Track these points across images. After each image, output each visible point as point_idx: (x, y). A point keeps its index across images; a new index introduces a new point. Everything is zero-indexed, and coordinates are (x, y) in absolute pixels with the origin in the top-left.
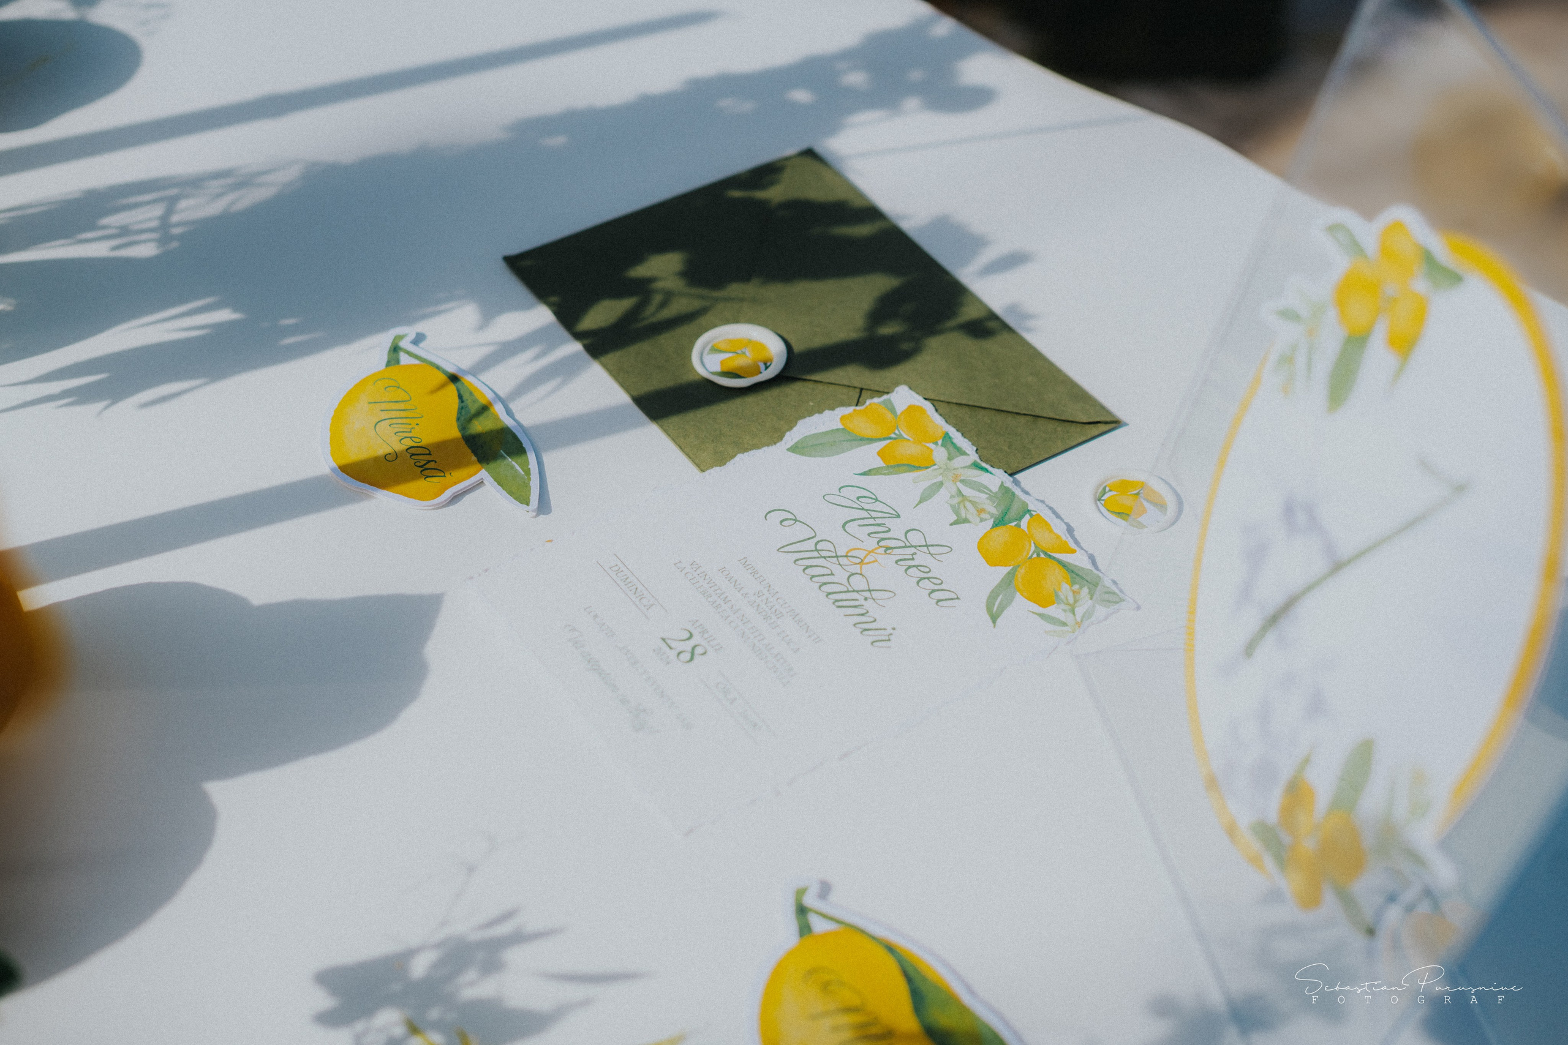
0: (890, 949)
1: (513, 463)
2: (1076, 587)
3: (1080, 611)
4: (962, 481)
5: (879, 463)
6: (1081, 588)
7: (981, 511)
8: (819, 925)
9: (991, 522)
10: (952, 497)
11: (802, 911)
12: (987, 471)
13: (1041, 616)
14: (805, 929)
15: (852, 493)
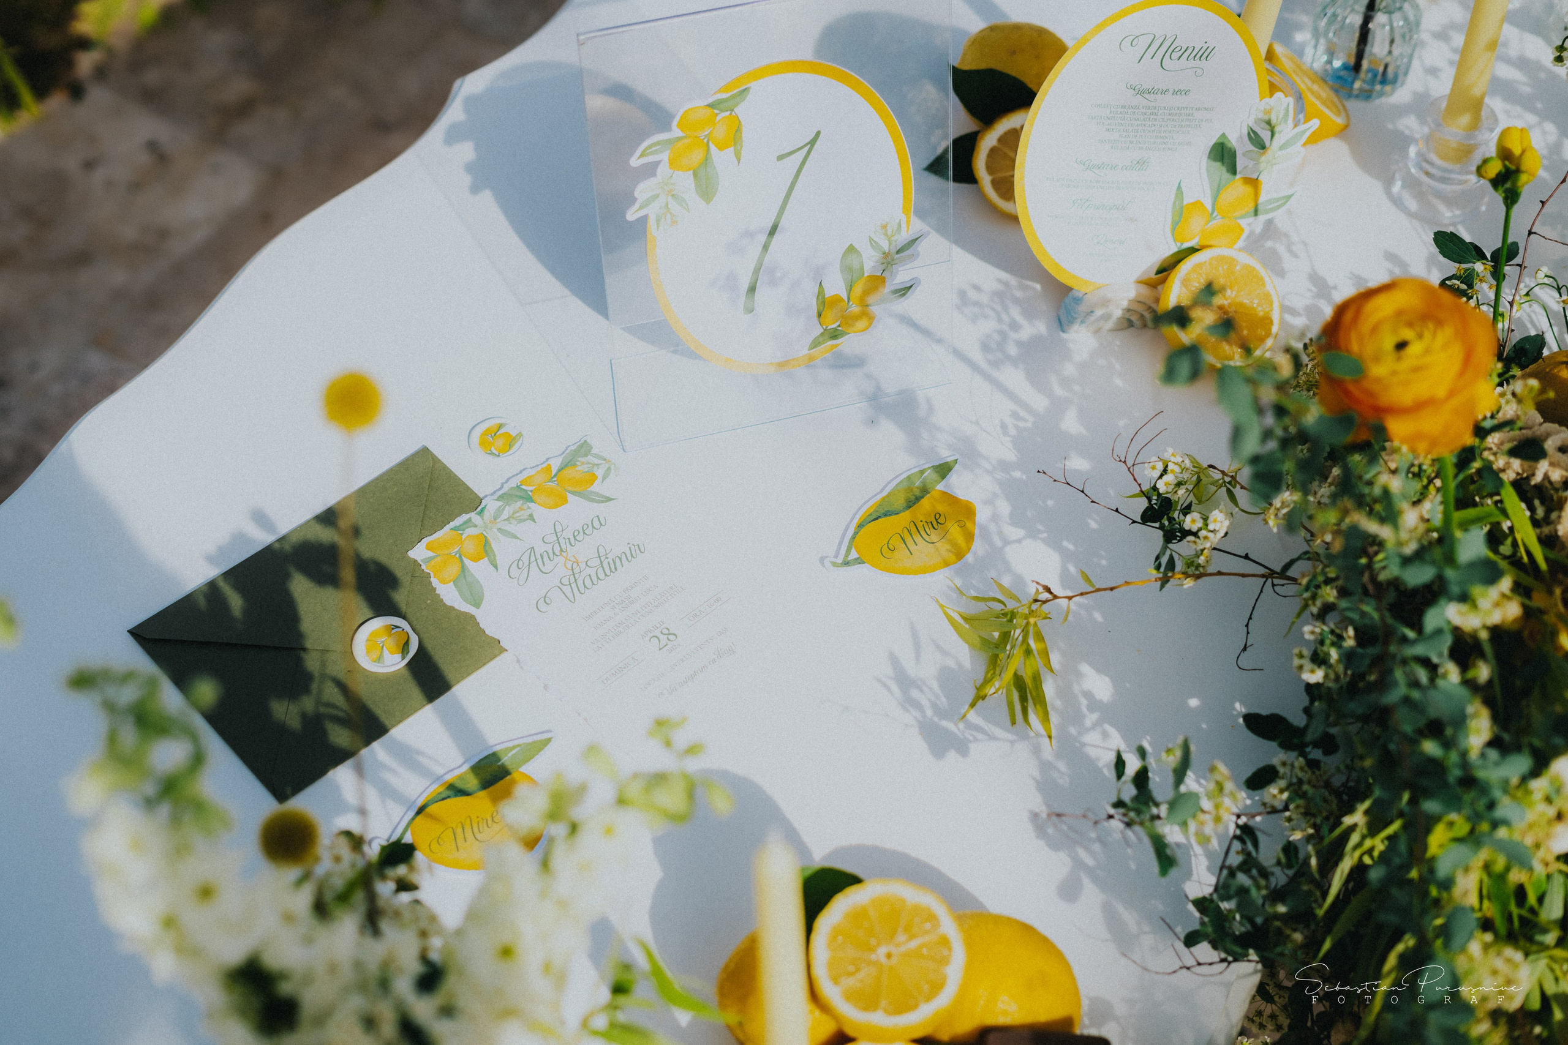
0: (860, 526)
1: (509, 755)
2: (578, 463)
3: (596, 461)
4: (495, 519)
5: (485, 561)
6: (579, 461)
7: (521, 509)
8: (854, 555)
9: (531, 505)
10: (510, 523)
11: (846, 563)
12: (484, 508)
13: (604, 478)
14: (859, 561)
15: (514, 572)
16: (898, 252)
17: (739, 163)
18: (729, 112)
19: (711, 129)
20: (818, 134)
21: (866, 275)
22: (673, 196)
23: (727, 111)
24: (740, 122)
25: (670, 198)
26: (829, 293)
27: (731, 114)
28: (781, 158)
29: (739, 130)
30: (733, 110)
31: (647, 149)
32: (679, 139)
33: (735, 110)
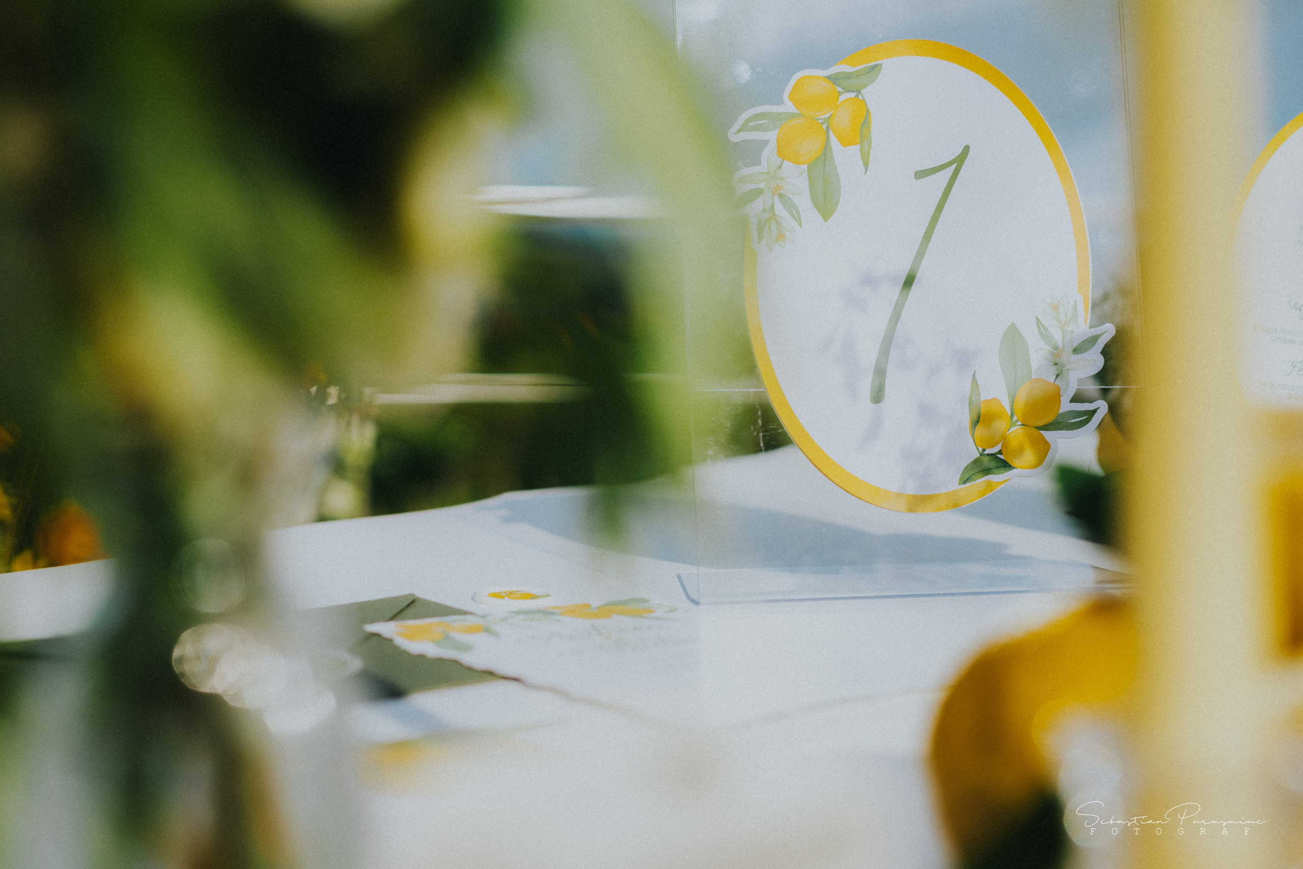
16: (1076, 351)
17: (866, 170)
18: (855, 94)
19: (832, 112)
20: (967, 149)
21: (1033, 378)
22: (781, 195)
23: (852, 91)
24: (868, 110)
25: (776, 197)
26: (986, 395)
27: (857, 96)
28: (921, 174)
29: (866, 122)
30: (859, 92)
31: (747, 121)
32: (793, 116)
33: (862, 91)
